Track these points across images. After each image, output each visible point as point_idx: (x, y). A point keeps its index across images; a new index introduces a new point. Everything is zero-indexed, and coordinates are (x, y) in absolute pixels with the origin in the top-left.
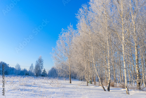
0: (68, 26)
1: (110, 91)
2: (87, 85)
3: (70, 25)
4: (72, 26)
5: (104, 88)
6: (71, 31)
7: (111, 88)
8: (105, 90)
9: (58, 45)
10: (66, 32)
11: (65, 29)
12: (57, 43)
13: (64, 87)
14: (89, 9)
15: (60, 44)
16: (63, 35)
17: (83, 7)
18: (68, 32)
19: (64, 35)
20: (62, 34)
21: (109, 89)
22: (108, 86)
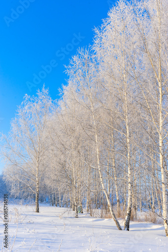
0: (39, 91)
1: (130, 229)
2: (77, 217)
3: (43, 89)
4: (46, 91)
5: (117, 223)
6: (45, 101)
7: (131, 223)
8: (120, 229)
9: (14, 128)
10: (33, 102)
11: (31, 96)
12: (13, 125)
13: (30, 223)
14: (91, 59)
15: (19, 126)
16: (26, 107)
17: (80, 54)
18: (37, 103)
19: (30, 108)
20: (24, 105)
21: (127, 226)
22: (126, 218)
